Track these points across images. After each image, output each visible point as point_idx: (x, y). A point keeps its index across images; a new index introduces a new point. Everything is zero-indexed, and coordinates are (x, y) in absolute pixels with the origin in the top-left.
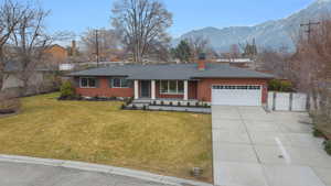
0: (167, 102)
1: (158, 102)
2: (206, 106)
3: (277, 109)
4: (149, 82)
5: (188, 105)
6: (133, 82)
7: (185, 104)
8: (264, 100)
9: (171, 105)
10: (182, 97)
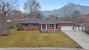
0: (50, 30)
1: (48, 30)
2: (61, 31)
3: (76, 31)
4: (45, 25)
5: (56, 31)
6: (41, 25)
7: (55, 30)
8: (73, 29)
9: (52, 31)
10: (54, 28)
